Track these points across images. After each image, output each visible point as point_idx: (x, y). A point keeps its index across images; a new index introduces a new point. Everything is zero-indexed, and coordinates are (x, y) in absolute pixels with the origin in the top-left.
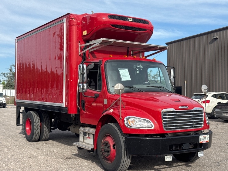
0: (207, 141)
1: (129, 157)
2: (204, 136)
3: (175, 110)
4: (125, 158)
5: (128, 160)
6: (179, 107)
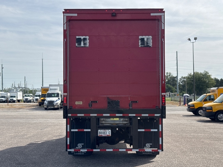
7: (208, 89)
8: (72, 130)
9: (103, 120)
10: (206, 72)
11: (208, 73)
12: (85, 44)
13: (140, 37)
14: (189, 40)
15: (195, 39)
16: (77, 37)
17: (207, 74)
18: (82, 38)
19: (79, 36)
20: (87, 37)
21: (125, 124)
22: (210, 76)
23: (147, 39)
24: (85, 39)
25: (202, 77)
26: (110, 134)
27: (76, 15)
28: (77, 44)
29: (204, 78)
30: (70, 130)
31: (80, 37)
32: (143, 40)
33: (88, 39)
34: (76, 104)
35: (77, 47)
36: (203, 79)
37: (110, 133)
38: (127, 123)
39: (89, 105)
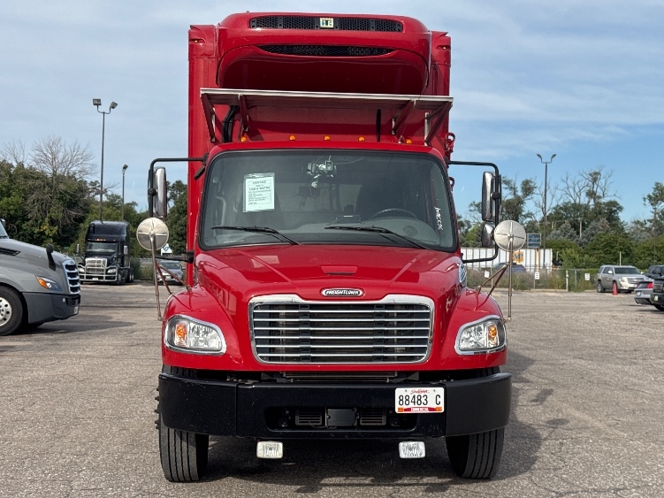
0: (430, 409)
1: (185, 436)
2: (417, 389)
3: (303, 298)
4: (172, 438)
5: (184, 444)
6: (323, 293)
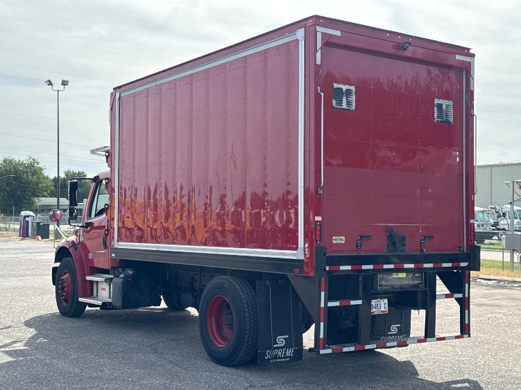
7: (36, 200)
8: (331, 304)
9: (382, 279)
10: (34, 160)
11: (38, 163)
12: (349, 103)
13: (437, 101)
14: (50, 83)
15: (64, 83)
16: (336, 86)
17: (35, 165)
18: (345, 88)
19: (339, 83)
20: (353, 88)
21: (416, 286)
22: (41, 169)
23: (447, 106)
24: (349, 92)
25: (24, 172)
26: (387, 309)
27: (338, 33)
28: (334, 102)
29: (30, 174)
30: (326, 303)
31: (340, 86)
32: (440, 106)
33: (354, 92)
34: (334, 242)
35: (334, 108)
36: (25, 175)
37: (387, 306)
38: (419, 284)
39: (357, 244)
